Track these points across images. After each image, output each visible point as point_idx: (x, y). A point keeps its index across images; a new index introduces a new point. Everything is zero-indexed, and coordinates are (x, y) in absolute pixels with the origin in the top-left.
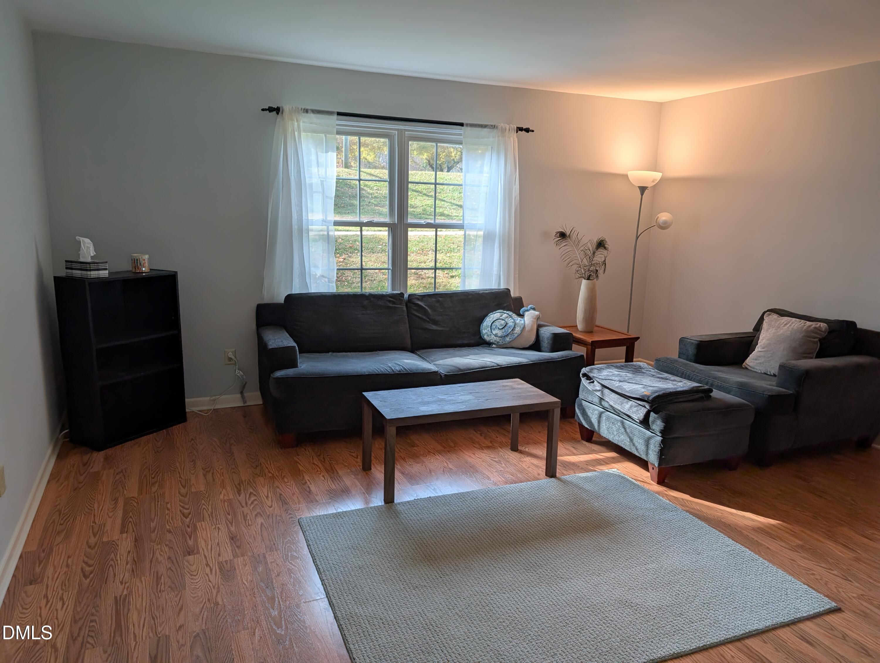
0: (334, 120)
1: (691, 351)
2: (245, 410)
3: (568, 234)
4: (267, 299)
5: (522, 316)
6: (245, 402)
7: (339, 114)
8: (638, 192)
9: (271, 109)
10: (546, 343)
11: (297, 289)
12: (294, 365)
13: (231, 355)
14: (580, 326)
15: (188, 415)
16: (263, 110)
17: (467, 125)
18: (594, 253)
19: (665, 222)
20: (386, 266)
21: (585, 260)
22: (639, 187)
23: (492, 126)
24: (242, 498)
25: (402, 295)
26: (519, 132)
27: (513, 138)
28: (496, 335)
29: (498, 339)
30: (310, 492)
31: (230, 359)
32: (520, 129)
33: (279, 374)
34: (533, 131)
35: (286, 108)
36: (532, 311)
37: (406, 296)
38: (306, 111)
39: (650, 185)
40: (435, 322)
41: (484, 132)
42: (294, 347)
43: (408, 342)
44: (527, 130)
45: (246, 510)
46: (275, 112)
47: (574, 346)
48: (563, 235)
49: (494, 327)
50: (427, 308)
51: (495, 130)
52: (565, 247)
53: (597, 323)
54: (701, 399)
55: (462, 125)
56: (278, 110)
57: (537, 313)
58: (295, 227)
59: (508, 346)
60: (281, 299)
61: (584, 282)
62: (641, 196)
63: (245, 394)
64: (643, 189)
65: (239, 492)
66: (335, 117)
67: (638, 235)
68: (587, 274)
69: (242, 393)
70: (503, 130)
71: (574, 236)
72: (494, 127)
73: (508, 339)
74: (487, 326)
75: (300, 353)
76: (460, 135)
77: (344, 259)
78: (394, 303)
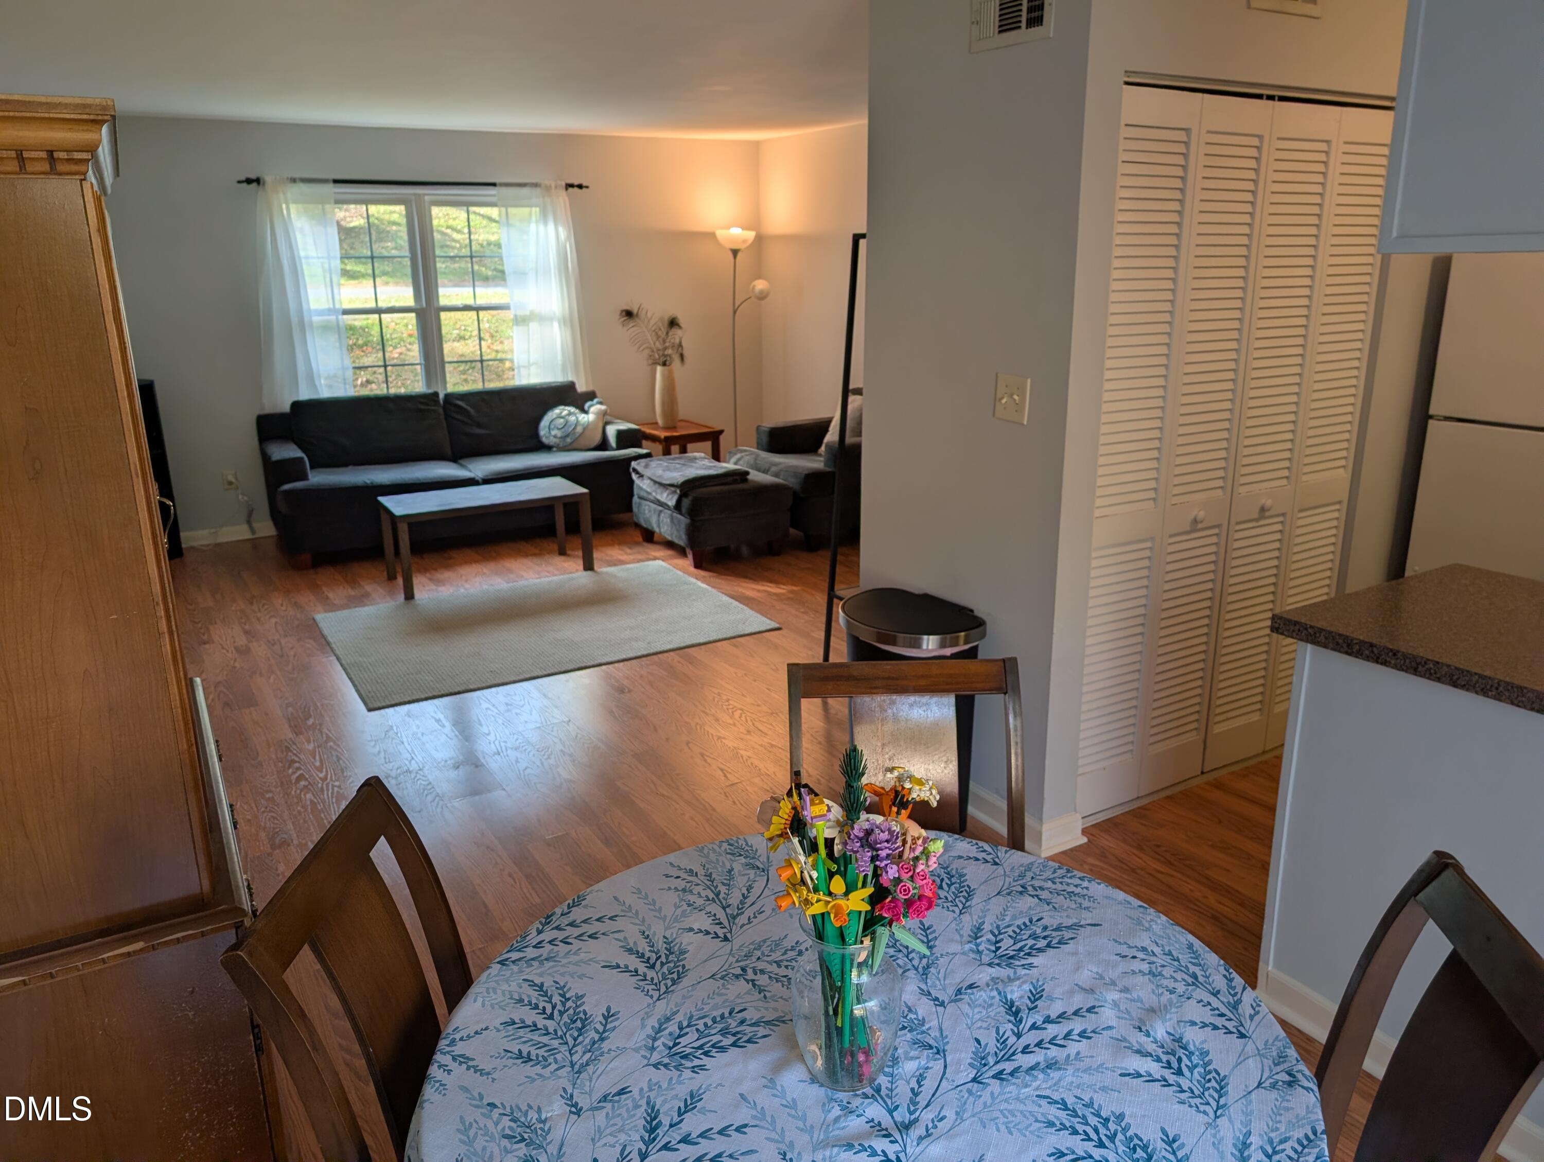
0: (330, 189)
1: (765, 439)
2: (255, 544)
3: (635, 311)
4: (268, 410)
5: (586, 412)
6: (253, 532)
7: (336, 181)
8: (731, 255)
9: (249, 181)
10: (612, 441)
11: (304, 395)
12: (305, 477)
13: (231, 478)
14: (660, 421)
15: (184, 552)
16: (239, 182)
17: (501, 185)
18: (667, 333)
19: (761, 292)
20: (418, 361)
21: (657, 343)
22: (730, 249)
23: (533, 184)
24: (255, 607)
25: (436, 394)
26: (570, 189)
27: (562, 198)
28: (555, 437)
29: (557, 441)
30: (327, 598)
31: (230, 483)
32: (569, 186)
33: (287, 487)
34: (587, 187)
35: (268, 179)
36: (599, 406)
37: (441, 396)
38: (294, 180)
39: (742, 246)
40: (479, 425)
41: (525, 191)
42: (301, 459)
43: (448, 451)
44: (580, 186)
45: (259, 615)
46: (254, 185)
47: (644, 443)
48: (629, 314)
49: (552, 426)
50: (468, 408)
51: (538, 189)
52: (632, 329)
53: (681, 417)
54: (735, 482)
55: (494, 185)
56: (258, 181)
57: (603, 407)
58: (294, 319)
59: (570, 447)
60: (286, 408)
61: (659, 369)
62: (733, 260)
63: (255, 525)
64: (735, 252)
65: (251, 603)
66: (331, 185)
67: (737, 305)
68: (662, 359)
69: (249, 522)
70: (548, 189)
71: (642, 314)
72: (535, 185)
73: (569, 440)
74: (545, 427)
75: (312, 467)
76: (494, 196)
77: (401, 354)
78: (426, 404)
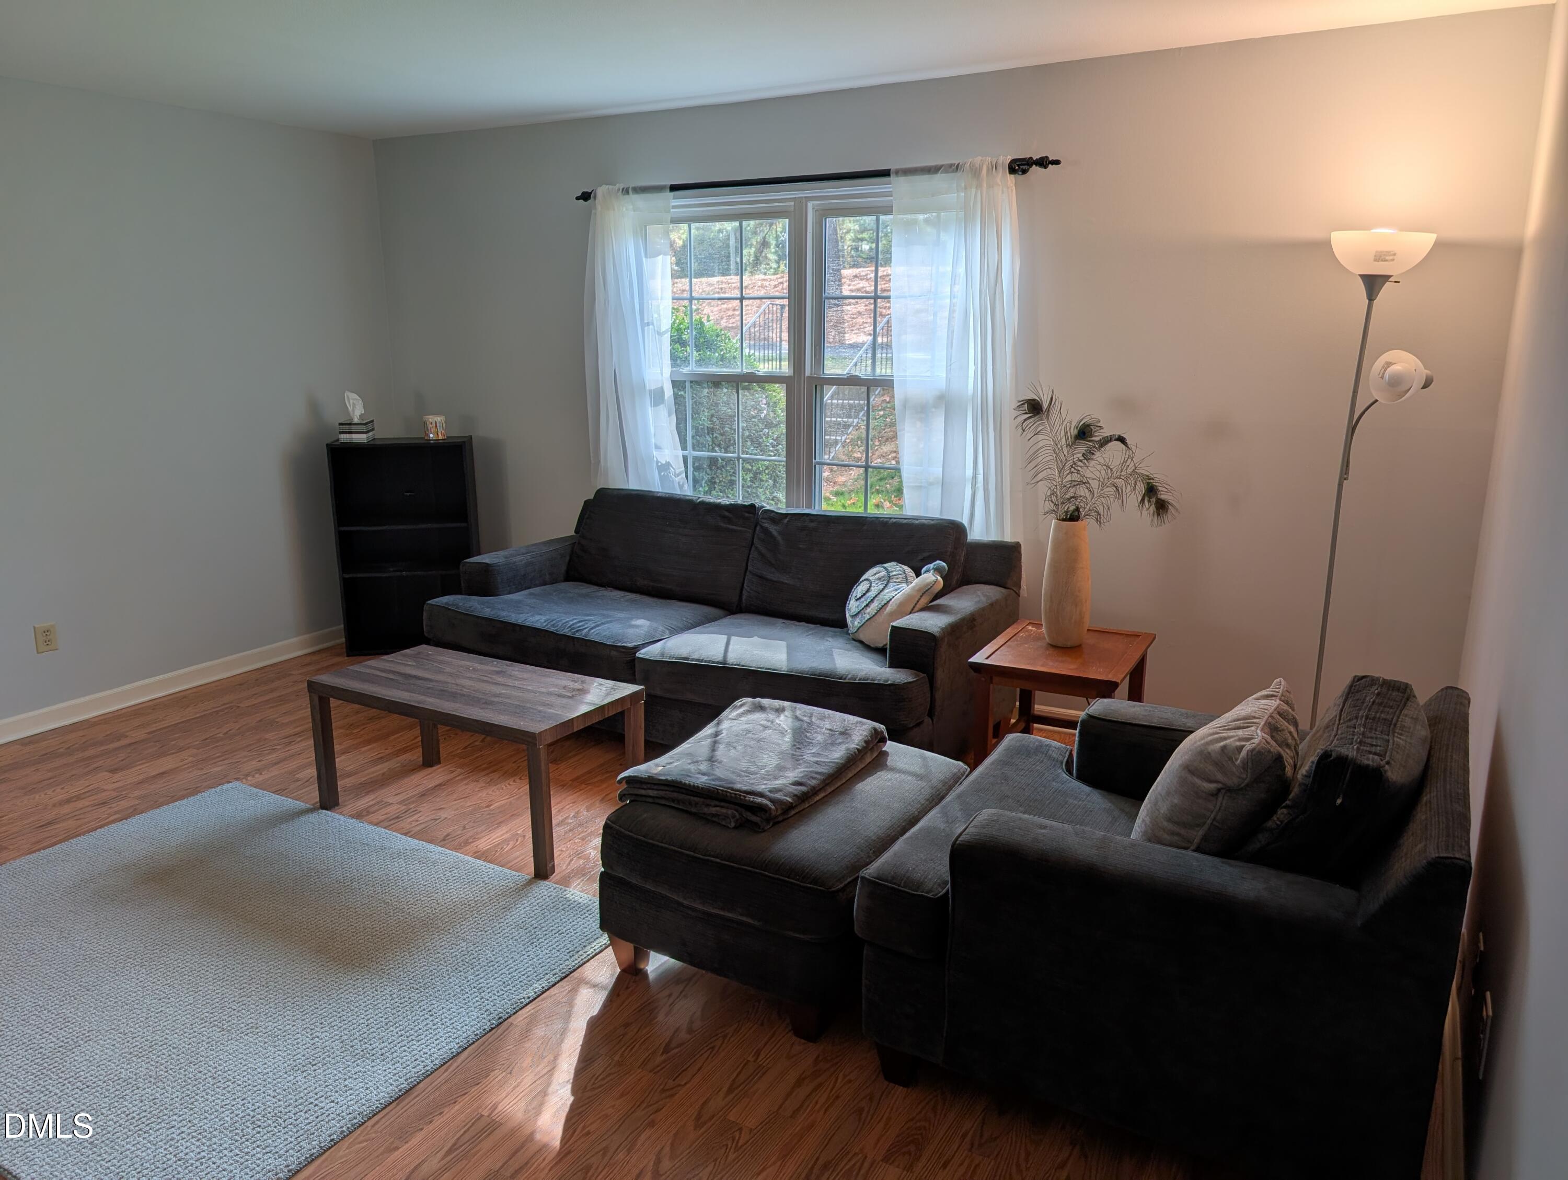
0: (665, 200)
3: (1045, 405)
7: (674, 188)
9: (586, 196)
12: (490, 592)
14: (1044, 630)
17: (897, 172)
22: (1362, 276)
23: (951, 165)
26: (1021, 171)
27: (1004, 192)
32: (1019, 164)
34: (1059, 164)
37: (760, 513)
41: (934, 181)
44: (1043, 163)
46: (590, 201)
48: (1035, 408)
51: (959, 174)
55: (885, 173)
56: (591, 196)
62: (1367, 301)
64: (1373, 283)
67: (1359, 412)
68: (1066, 506)
72: (954, 168)
78: (730, 521)
